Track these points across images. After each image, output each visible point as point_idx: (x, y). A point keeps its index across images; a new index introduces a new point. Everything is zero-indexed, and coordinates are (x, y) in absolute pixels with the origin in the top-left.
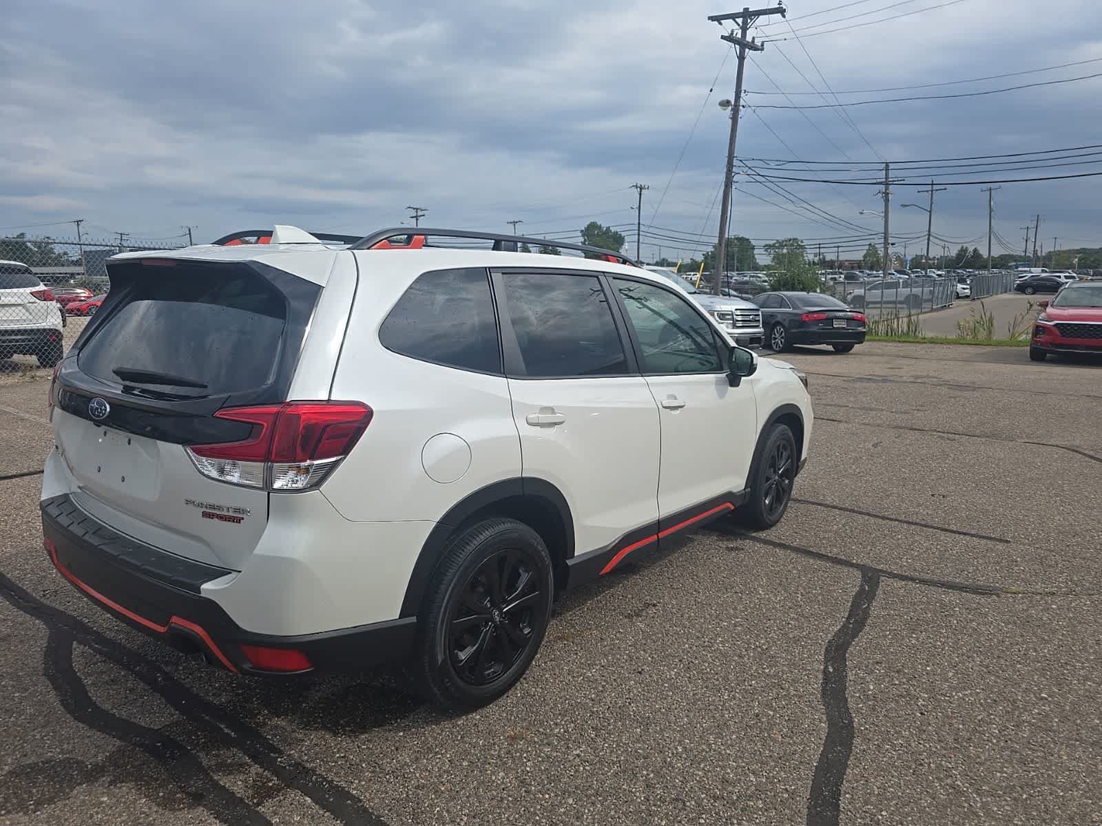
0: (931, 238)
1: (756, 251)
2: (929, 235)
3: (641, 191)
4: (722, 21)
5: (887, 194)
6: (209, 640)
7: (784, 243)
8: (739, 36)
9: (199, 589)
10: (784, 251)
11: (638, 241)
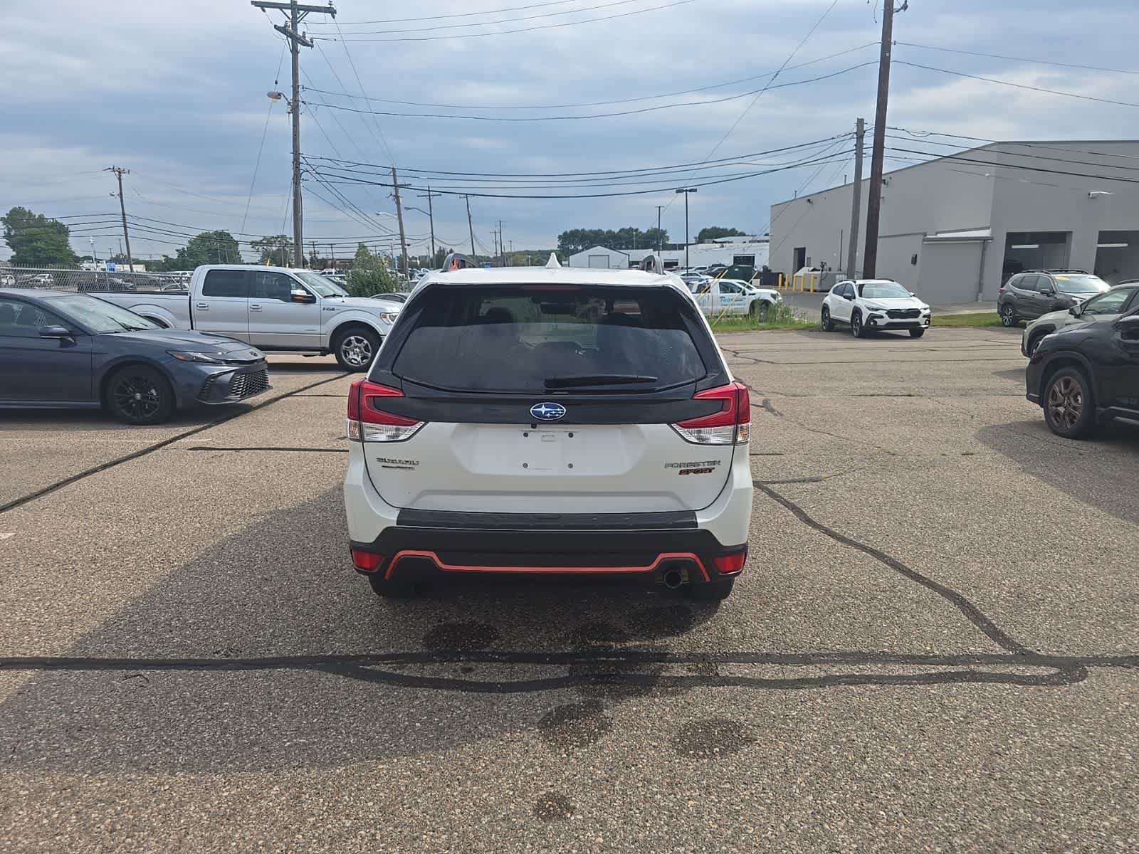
0: (435, 241)
1: (240, 247)
2: (433, 238)
3: (120, 176)
4: (266, 9)
5: (397, 197)
6: (698, 561)
7: (272, 240)
8: (291, 28)
9: (696, 524)
10: (274, 249)
11: (126, 234)
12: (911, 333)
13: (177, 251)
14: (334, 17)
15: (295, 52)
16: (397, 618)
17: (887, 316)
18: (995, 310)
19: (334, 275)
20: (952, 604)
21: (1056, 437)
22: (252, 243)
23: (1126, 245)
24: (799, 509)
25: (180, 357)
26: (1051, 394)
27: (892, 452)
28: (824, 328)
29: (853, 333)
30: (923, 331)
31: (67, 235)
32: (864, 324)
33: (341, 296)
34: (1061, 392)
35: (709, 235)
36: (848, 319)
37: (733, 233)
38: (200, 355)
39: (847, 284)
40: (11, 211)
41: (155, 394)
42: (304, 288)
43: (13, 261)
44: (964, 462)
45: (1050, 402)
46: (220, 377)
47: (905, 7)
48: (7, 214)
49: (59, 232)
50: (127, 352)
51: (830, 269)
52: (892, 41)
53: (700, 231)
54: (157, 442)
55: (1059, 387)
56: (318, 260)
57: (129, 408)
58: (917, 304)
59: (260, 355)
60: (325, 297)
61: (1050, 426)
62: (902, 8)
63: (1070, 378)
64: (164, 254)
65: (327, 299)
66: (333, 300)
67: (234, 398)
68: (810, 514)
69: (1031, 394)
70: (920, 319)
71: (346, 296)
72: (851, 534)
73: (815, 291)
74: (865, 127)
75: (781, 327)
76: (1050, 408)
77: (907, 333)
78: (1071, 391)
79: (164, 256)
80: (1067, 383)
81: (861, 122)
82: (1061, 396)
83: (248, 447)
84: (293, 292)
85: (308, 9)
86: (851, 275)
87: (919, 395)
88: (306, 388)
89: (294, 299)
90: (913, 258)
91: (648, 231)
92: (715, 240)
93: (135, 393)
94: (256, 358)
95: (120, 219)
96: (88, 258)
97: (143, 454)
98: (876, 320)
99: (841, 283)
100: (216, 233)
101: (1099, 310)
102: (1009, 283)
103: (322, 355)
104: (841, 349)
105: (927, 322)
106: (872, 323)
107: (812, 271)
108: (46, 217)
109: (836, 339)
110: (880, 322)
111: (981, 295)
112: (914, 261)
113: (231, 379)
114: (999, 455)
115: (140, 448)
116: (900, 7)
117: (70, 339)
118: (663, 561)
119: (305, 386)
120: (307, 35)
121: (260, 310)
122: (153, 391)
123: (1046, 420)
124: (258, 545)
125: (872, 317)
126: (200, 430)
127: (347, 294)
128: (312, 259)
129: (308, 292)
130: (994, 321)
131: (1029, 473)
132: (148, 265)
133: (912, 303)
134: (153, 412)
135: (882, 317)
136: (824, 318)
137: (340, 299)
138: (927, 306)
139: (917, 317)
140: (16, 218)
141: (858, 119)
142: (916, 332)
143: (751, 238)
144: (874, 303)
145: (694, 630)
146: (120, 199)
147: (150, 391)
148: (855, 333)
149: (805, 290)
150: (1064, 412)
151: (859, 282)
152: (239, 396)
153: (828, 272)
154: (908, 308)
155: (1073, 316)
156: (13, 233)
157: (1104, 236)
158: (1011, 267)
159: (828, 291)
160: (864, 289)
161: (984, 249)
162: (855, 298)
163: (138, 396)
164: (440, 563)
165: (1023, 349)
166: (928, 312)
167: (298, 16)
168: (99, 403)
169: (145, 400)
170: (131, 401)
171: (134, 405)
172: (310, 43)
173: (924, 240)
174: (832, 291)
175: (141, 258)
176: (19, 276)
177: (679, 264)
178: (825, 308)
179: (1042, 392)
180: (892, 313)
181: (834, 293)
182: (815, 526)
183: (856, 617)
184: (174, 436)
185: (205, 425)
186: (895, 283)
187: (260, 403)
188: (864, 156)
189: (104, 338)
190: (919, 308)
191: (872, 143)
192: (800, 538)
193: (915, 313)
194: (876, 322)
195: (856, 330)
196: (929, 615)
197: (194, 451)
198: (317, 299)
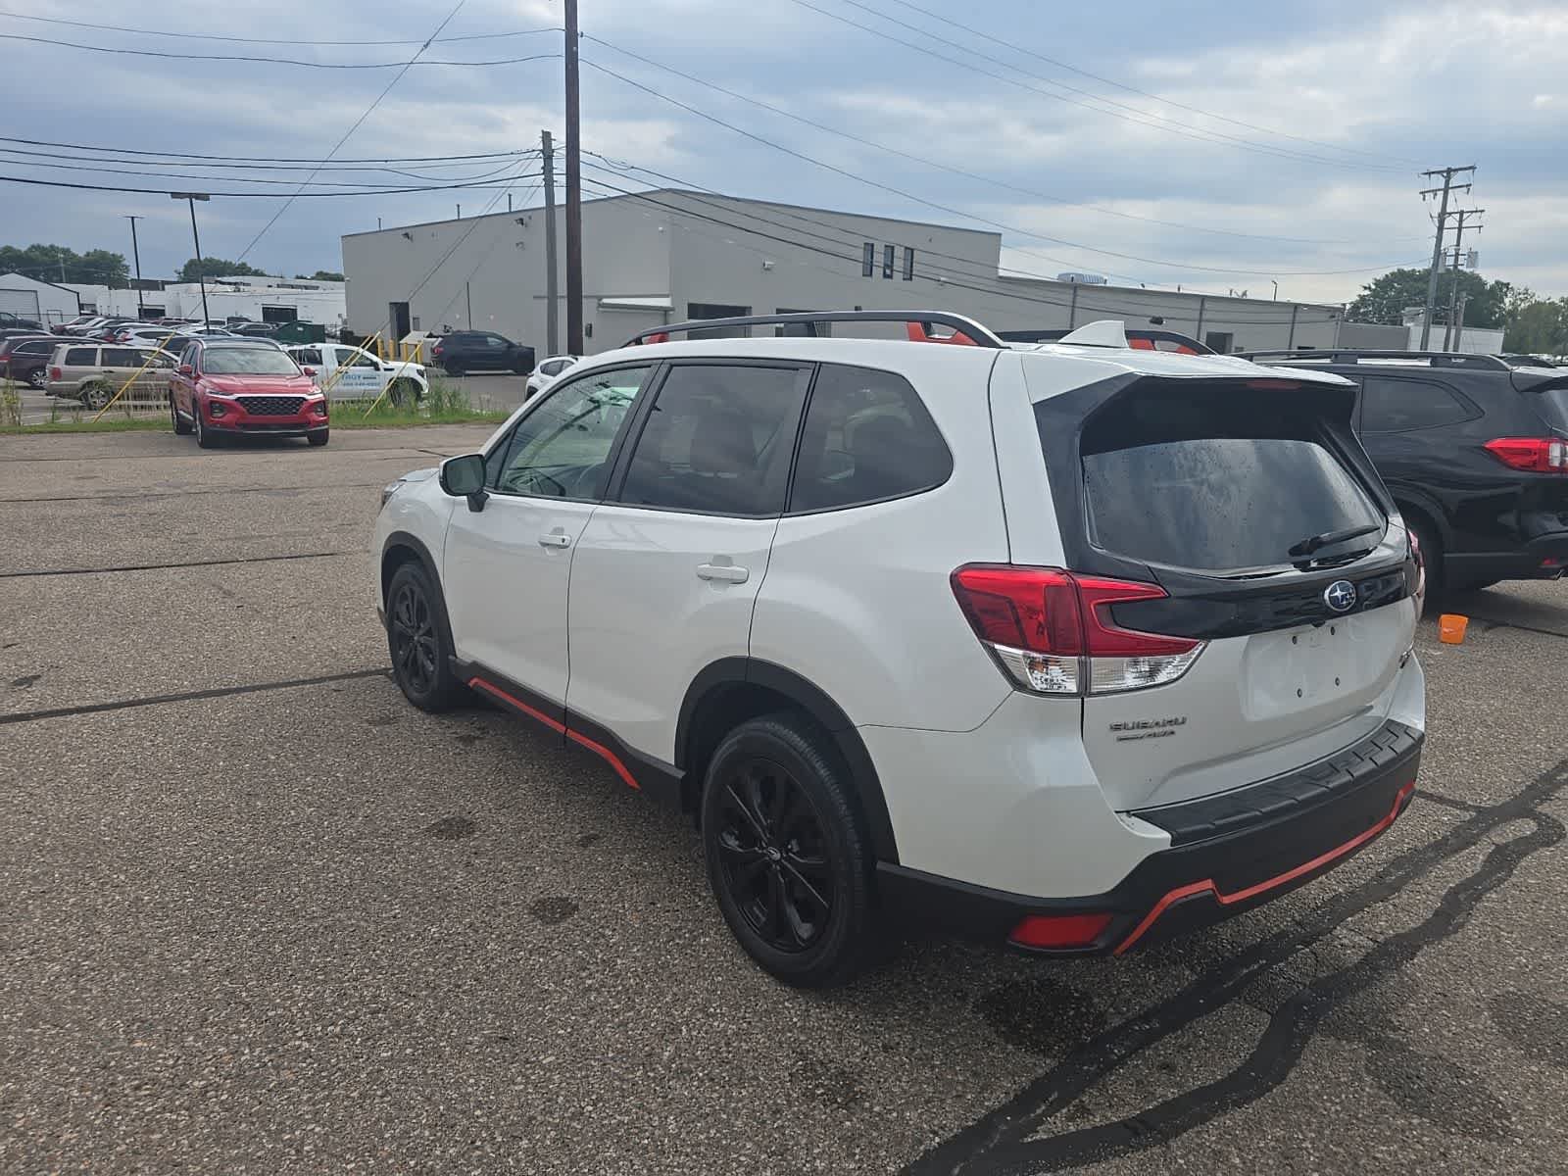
35: (199, 271)
37: (243, 270)
53: (186, 262)
74: (554, 145)
81: (546, 137)
91: (88, 254)
92: (219, 279)
107: (428, 337)
112: (589, 332)
141: (543, 131)
143: (279, 281)
161: (665, 322)
164: (1220, 897)
177: (167, 313)
181: (542, 372)
188: (555, 184)
191: (565, 168)
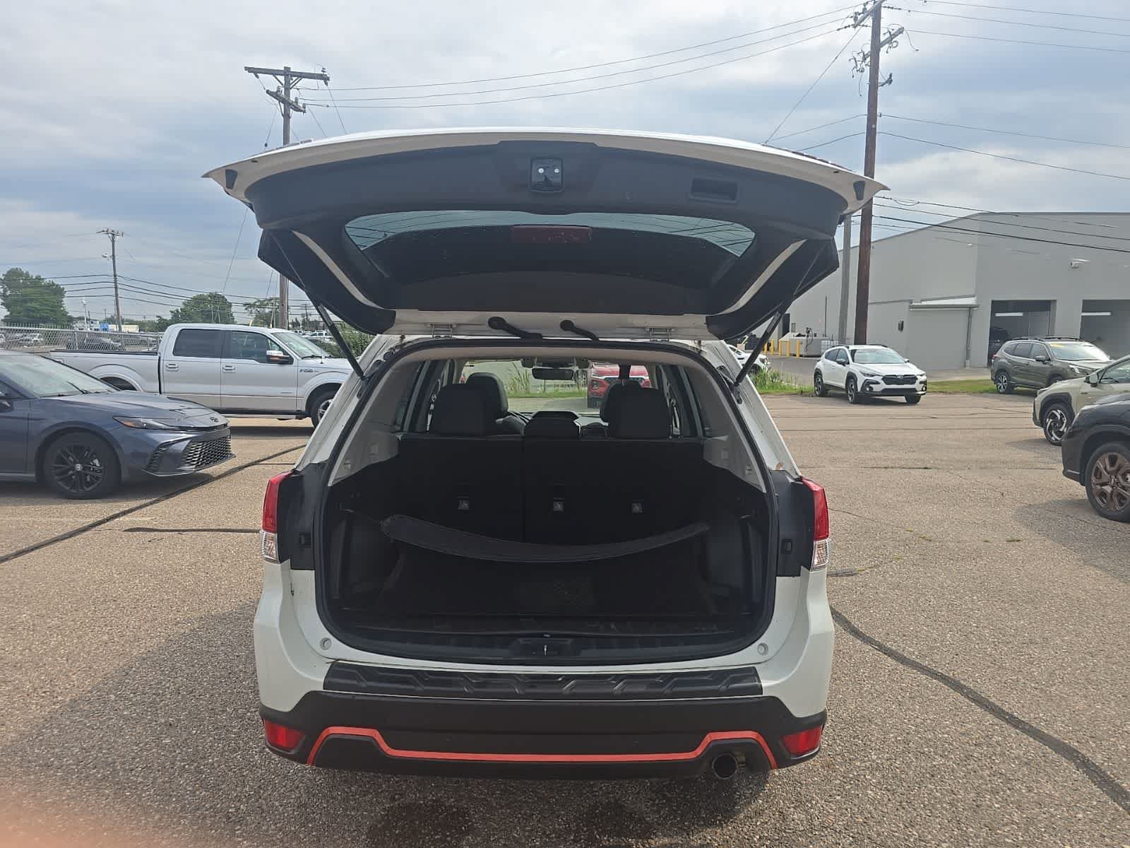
1: (233, 309)
3: (114, 238)
4: (259, 74)
6: (761, 740)
7: (266, 302)
8: (283, 93)
9: (760, 690)
10: (267, 311)
11: (117, 295)
12: (906, 399)
13: (172, 312)
14: (326, 84)
15: (287, 116)
16: (335, 794)
17: (883, 382)
18: (989, 377)
19: (324, 336)
20: (1073, 767)
21: (1104, 519)
22: (245, 305)
23: (1108, 314)
24: (840, 614)
25: (129, 424)
26: (1094, 470)
27: (928, 536)
28: (817, 393)
29: (848, 400)
30: (920, 397)
31: (63, 296)
32: (859, 390)
33: (321, 357)
34: (1105, 469)
36: (843, 385)
38: (151, 422)
39: (839, 349)
40: (8, 272)
41: (98, 465)
42: (281, 349)
43: (7, 321)
44: (1013, 551)
45: (1093, 479)
46: (173, 445)
47: (890, 81)
48: (3, 275)
49: (55, 294)
50: (68, 417)
51: (815, 335)
52: (878, 114)
54: (91, 521)
55: (1103, 464)
56: (310, 322)
57: (68, 480)
58: (912, 370)
59: (222, 419)
60: (302, 358)
61: (1094, 507)
62: (887, 82)
63: (1115, 454)
64: (158, 315)
65: (305, 361)
66: (311, 361)
67: (188, 469)
68: (856, 623)
69: (1069, 471)
70: (917, 386)
71: (326, 357)
72: (911, 652)
73: (801, 356)
75: (773, 391)
76: (1093, 487)
77: (903, 399)
78: (1119, 469)
79: (158, 317)
80: (1113, 461)
82: (1105, 473)
83: (194, 528)
84: (269, 352)
85: (301, 76)
86: (842, 340)
87: (936, 468)
88: (276, 455)
89: (270, 360)
90: (899, 325)
93: (75, 463)
94: (216, 424)
95: (113, 280)
96: (81, 319)
97: (71, 536)
98: (871, 385)
99: (833, 349)
100: (211, 295)
101: (1117, 379)
102: (1002, 351)
103: (297, 418)
104: (840, 416)
105: (924, 389)
106: (868, 389)
107: (798, 336)
108: (42, 277)
109: (832, 404)
110: (876, 388)
111: (968, 362)
112: (901, 327)
113: (185, 449)
114: (1048, 543)
115: (69, 529)
116: (884, 81)
117: (6, 403)
118: (711, 745)
119: (275, 453)
120: (300, 101)
121: (233, 371)
122: (96, 462)
123: (1089, 499)
124: (173, 669)
125: (867, 383)
126: (146, 505)
127: (328, 355)
128: (304, 321)
129: (285, 353)
130: (987, 388)
131: (1092, 565)
132: (142, 326)
133: (908, 369)
134: (96, 484)
135: (877, 383)
136: (816, 383)
137: (319, 360)
138: (923, 372)
139: (914, 383)
140: (13, 277)
142: (913, 398)
144: (868, 369)
145: (742, 816)
146: (112, 260)
147: (92, 461)
148: (850, 399)
149: (790, 354)
150: (1112, 492)
151: (852, 347)
152: (194, 466)
153: (814, 338)
154: (904, 374)
155: (1090, 385)
156: (8, 293)
157: (1088, 305)
158: (998, 334)
159: (820, 356)
160: (856, 354)
161: (970, 316)
162: (848, 363)
163: (79, 467)
164: (384, 746)
165: (1035, 418)
166: (924, 378)
167: (291, 82)
168: (33, 475)
169: (88, 472)
170: (71, 472)
171: (73, 477)
172: (303, 109)
173: (911, 307)
174: (824, 356)
175: (135, 319)
176: (10, 335)
178: (818, 374)
179: (1083, 468)
180: (889, 379)
181: (826, 358)
182: (868, 640)
183: (955, 791)
184: (114, 513)
185: (154, 499)
186: (888, 348)
187: (221, 473)
188: (852, 223)
189: (45, 402)
190: (916, 374)
192: (851, 657)
193: (912, 379)
194: (871, 388)
195: (851, 395)
196: (1050, 787)
197: (130, 533)
198: (295, 359)
